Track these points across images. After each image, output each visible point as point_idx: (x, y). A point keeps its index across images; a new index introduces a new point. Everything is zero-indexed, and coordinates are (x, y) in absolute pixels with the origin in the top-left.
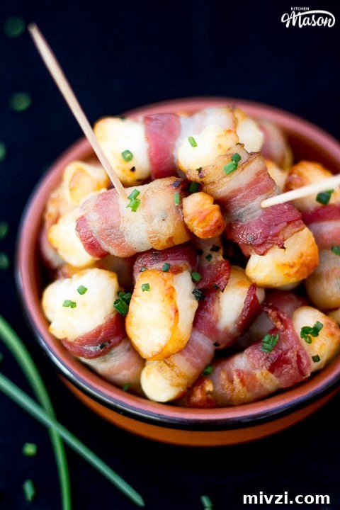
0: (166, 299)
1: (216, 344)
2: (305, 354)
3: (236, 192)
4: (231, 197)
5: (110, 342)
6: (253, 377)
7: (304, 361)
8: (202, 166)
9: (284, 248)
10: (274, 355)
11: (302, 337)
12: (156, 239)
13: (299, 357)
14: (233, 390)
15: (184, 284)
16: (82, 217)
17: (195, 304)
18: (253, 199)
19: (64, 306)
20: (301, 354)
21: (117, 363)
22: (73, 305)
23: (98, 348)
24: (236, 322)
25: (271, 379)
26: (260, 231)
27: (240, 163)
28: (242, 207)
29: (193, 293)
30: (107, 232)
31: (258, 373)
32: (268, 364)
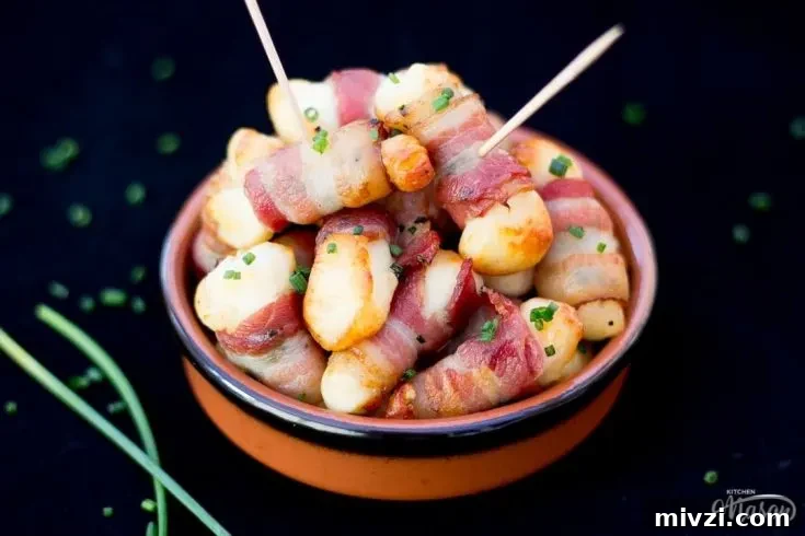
0: (357, 261)
1: (421, 339)
2: (535, 342)
3: (446, 135)
4: (441, 142)
5: (282, 329)
6: (468, 377)
7: (535, 353)
8: (405, 104)
9: (507, 205)
10: (496, 345)
11: (532, 320)
12: (347, 187)
13: (527, 346)
14: (442, 398)
15: (380, 256)
16: (253, 171)
17: (395, 282)
18: (468, 145)
19: (225, 277)
20: (530, 344)
21: (290, 365)
22: (237, 276)
23: (267, 336)
24: (446, 309)
25: (492, 380)
26: (478, 181)
27: (452, 100)
28: (454, 155)
29: (392, 267)
30: (284, 184)
31: (475, 372)
32: (488, 358)
